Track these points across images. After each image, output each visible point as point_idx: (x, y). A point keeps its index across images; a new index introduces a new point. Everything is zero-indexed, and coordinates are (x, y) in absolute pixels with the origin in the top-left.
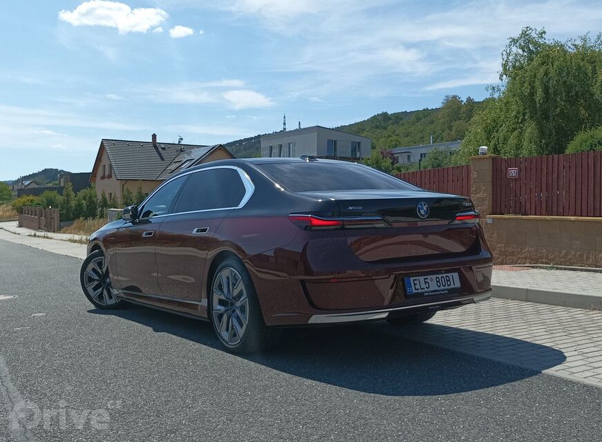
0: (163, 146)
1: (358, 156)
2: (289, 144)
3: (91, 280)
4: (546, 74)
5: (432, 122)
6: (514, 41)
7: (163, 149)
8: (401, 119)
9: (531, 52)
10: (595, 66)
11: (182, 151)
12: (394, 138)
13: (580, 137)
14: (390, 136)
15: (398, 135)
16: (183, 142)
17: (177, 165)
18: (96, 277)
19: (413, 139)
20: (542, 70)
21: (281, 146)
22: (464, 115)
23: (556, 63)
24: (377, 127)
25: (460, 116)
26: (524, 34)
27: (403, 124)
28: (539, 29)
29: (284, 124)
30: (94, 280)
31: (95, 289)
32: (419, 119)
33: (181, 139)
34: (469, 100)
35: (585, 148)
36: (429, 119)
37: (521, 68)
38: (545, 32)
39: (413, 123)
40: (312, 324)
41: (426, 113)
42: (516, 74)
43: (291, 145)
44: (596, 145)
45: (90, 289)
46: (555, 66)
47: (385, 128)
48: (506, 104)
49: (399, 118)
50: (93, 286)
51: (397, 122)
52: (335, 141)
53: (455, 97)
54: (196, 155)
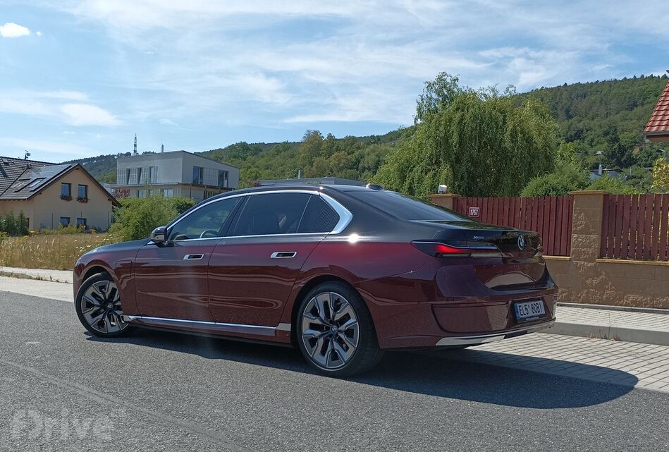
0: (6, 161)
1: (225, 186)
2: (150, 168)
3: (89, 305)
4: (462, 119)
5: (292, 156)
6: (430, 86)
7: (6, 164)
8: (261, 151)
9: (445, 97)
10: (505, 116)
11: (28, 168)
12: (254, 169)
13: (534, 183)
14: (250, 167)
15: (257, 167)
16: (30, 158)
17: (24, 184)
18: (96, 303)
19: (274, 172)
20: (459, 115)
21: (141, 169)
22: (325, 151)
23: (471, 110)
24: (235, 157)
25: (321, 152)
26: (440, 79)
27: (263, 157)
28: (454, 76)
29: (135, 145)
30: (93, 305)
31: (94, 315)
32: (278, 152)
33: (28, 154)
34: (330, 137)
35: (540, 192)
36: (289, 152)
37: (436, 111)
38: (457, 80)
39: (274, 156)
40: (440, 346)
41: (286, 146)
42: (432, 117)
43: (152, 169)
44: (550, 190)
45: (88, 316)
46: (470, 112)
47: (244, 159)
48: (419, 145)
49: (258, 149)
50: (92, 312)
51: (256, 154)
52: (201, 168)
53: (316, 132)
54: (48, 174)
